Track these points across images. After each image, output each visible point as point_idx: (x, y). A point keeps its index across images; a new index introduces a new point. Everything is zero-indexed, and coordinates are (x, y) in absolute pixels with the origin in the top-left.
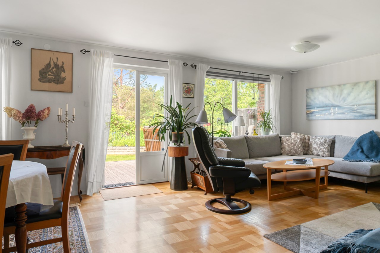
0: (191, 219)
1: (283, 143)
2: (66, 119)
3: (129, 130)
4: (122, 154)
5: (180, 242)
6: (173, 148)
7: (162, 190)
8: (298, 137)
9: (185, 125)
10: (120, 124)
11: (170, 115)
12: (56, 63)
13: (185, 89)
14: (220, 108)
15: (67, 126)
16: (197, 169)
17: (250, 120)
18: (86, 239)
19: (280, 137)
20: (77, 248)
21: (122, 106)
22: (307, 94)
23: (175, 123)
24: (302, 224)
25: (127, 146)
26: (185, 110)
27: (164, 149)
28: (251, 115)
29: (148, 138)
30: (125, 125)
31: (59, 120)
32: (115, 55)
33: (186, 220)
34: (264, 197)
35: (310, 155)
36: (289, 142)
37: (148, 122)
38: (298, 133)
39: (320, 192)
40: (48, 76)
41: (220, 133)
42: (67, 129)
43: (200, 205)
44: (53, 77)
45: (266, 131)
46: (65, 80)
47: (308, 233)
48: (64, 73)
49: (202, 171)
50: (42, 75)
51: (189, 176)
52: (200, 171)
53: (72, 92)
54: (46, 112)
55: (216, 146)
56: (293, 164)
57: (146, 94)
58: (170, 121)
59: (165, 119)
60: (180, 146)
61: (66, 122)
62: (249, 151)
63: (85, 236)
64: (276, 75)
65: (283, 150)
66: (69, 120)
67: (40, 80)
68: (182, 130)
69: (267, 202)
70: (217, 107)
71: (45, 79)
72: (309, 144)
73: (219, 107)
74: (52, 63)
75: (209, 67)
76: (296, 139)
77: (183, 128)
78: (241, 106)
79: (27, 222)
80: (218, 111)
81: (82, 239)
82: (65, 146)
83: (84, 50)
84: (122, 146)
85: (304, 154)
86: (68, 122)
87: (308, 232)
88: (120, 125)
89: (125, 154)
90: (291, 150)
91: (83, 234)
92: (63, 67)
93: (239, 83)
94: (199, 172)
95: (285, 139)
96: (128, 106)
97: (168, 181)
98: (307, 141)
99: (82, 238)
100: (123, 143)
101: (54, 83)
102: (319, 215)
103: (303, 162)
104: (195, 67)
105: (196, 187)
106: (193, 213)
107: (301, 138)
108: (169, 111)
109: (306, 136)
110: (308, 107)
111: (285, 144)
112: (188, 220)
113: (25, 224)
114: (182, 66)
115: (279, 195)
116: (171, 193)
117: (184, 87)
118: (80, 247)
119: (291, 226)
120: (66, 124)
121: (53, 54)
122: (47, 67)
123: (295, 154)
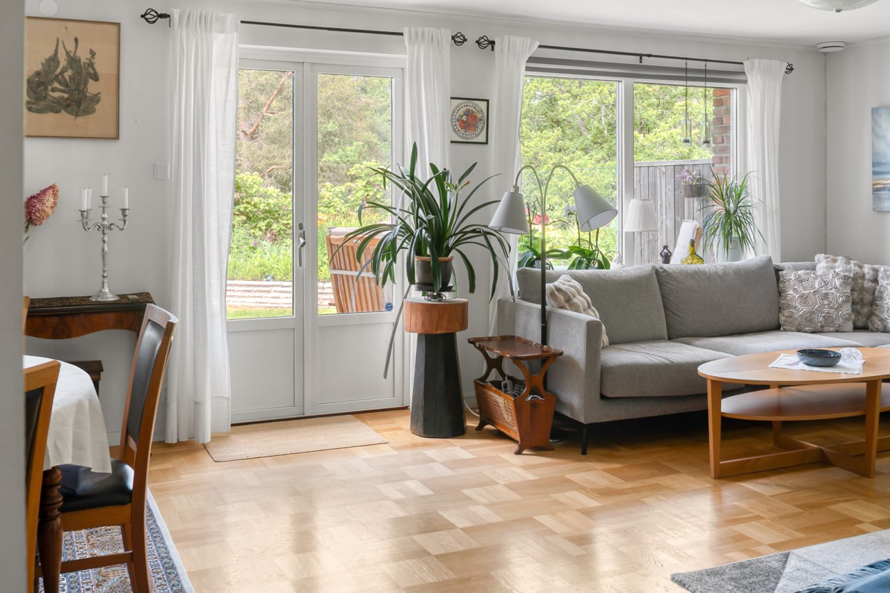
0: (467, 524)
1: (784, 291)
2: (104, 219)
3: (278, 222)
4: (253, 305)
5: (431, 584)
6: (419, 307)
7: (385, 433)
8: (837, 270)
9: (455, 234)
10: (248, 203)
11: (408, 201)
12: (72, 55)
13: (458, 115)
14: (599, 141)
15: (106, 238)
16: (494, 371)
17: (689, 203)
18: (177, 565)
19: (777, 270)
20: (158, 586)
21: (249, 131)
22: (875, 123)
23: (425, 228)
24: (796, 551)
25: (269, 278)
26: (456, 188)
27: (392, 307)
28: (691, 186)
29: (343, 267)
30: (262, 206)
31: (83, 224)
32: (242, 22)
33: (452, 526)
34: (699, 466)
35: (877, 330)
36: (805, 288)
37: (340, 195)
38: (840, 258)
39: (878, 457)
40: (51, 93)
41: (575, 256)
42: (106, 249)
43: (499, 484)
44: (66, 96)
45: (730, 246)
46: (98, 102)
47: (804, 575)
48: (95, 83)
49: (510, 378)
50: (35, 93)
51: (468, 392)
52: (504, 380)
53: (117, 137)
54: (49, 200)
55: (553, 303)
56: (795, 367)
57: (332, 87)
58: (411, 221)
59: (395, 215)
60: (439, 301)
61: (103, 229)
62: (666, 315)
63: (173, 557)
64: (765, 62)
65: (786, 313)
66: (111, 224)
67: (29, 106)
68: (449, 250)
69: (707, 483)
70: (589, 137)
71: (42, 103)
72: (874, 293)
73: (595, 136)
74: (62, 57)
75: (538, 44)
76: (831, 276)
77: (450, 245)
78: (674, 134)
79: (62, 510)
80: (593, 153)
81: (166, 566)
82: (99, 300)
83: (153, 13)
84: (255, 280)
85: (857, 328)
86: (110, 227)
87: (806, 571)
88: (245, 205)
89: (265, 307)
90: (812, 313)
91: (168, 553)
92: (91, 65)
93: (641, 87)
94: (501, 382)
95: (792, 277)
96: (272, 130)
97: (406, 408)
98: (867, 284)
99: (165, 563)
100: (259, 269)
101: (68, 112)
102: (859, 526)
103: (828, 362)
104: (490, 46)
105: (490, 430)
106: (472, 508)
107: (846, 274)
108: (406, 192)
109: (867, 269)
110: (877, 169)
111: (791, 292)
112: (457, 525)
113: (58, 515)
114: (449, 46)
115: (749, 460)
116: (415, 446)
117: (454, 112)
118: (164, 585)
119: (759, 554)
120: (104, 234)
121: (66, 28)
122: (49, 66)
123: (825, 329)
